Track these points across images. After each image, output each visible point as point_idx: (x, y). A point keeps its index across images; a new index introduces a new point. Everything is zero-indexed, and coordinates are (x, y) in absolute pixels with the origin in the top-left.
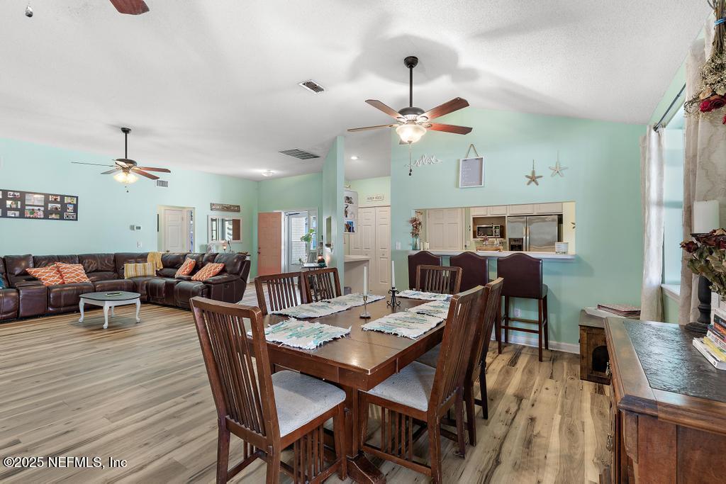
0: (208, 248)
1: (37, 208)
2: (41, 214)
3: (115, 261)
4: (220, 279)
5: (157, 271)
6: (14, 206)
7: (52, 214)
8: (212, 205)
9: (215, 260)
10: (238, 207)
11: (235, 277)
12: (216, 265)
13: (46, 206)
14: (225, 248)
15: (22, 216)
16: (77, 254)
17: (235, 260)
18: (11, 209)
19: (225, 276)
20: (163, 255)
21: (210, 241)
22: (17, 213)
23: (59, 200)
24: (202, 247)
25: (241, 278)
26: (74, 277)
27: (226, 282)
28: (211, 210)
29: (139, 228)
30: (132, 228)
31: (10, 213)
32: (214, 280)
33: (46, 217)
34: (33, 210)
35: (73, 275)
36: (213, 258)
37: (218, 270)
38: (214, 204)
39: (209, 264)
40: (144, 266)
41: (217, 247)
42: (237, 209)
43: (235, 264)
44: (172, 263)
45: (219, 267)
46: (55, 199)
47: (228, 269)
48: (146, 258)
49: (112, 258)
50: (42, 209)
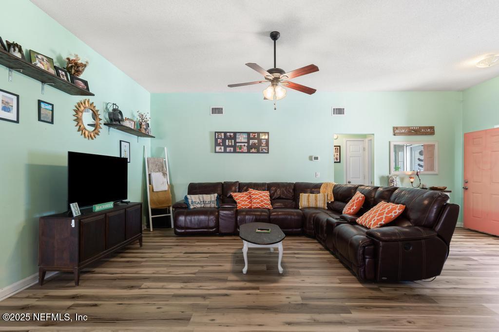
0: (389, 180)
1: (243, 144)
2: (245, 149)
3: (294, 190)
4: (394, 234)
5: (328, 203)
6: (230, 144)
7: (252, 149)
8: (395, 129)
9: (392, 198)
10: (432, 128)
11: (425, 233)
12: (391, 205)
13: (248, 143)
14: (412, 180)
15: (235, 152)
16: (267, 182)
17: (426, 202)
18: (229, 146)
19: (405, 228)
20: (335, 186)
21: (393, 172)
22: (232, 149)
23: (256, 137)
24: (382, 178)
25: (438, 236)
26: (258, 203)
27: (407, 240)
28: (394, 135)
29: (316, 158)
30: (311, 158)
31: (228, 149)
32: (384, 234)
33: (249, 152)
34: (241, 146)
35: (258, 201)
36: (389, 194)
37: (393, 215)
38: (397, 128)
39: (383, 202)
40: (316, 197)
41: (402, 180)
42: (429, 131)
43: (426, 209)
44: (342, 195)
45: (396, 210)
46: (254, 136)
47: (413, 216)
48: (320, 188)
49: (293, 187)
50: (246, 144)
